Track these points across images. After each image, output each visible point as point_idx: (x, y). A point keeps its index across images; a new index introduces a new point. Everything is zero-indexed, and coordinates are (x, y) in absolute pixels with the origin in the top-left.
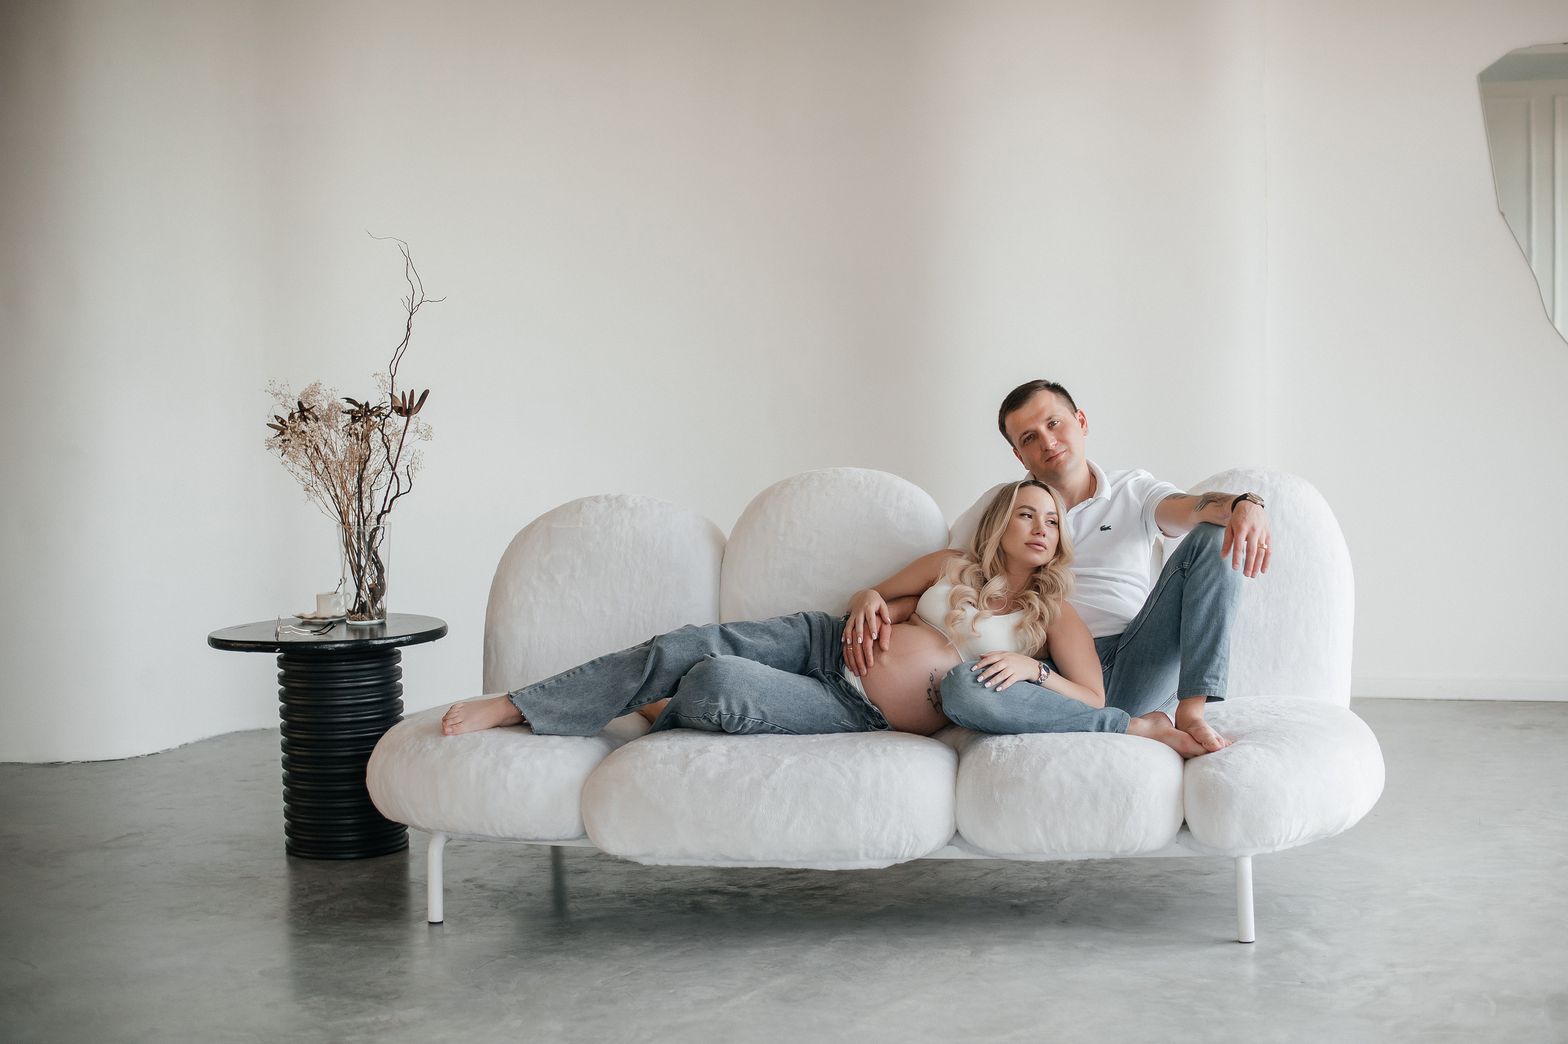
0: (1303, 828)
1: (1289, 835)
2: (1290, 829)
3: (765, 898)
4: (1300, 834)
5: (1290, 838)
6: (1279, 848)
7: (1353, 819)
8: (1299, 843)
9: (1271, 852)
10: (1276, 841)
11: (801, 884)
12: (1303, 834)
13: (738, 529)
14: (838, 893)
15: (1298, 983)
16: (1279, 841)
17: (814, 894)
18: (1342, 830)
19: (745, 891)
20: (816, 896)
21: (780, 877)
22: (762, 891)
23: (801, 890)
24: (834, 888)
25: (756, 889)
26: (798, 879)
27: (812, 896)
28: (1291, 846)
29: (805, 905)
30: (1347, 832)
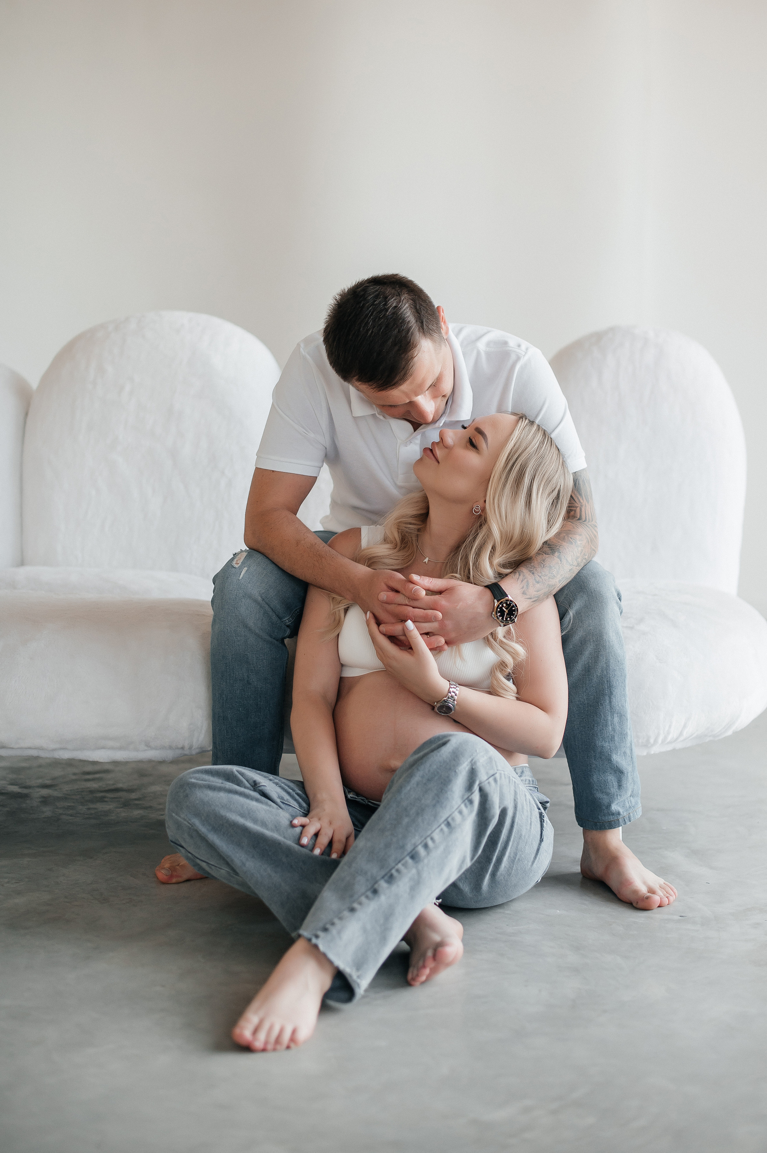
0: (685, 726)
1: (668, 733)
2: (670, 727)
3: (45, 801)
4: (681, 734)
5: (669, 738)
6: (655, 750)
7: (745, 719)
8: (678, 746)
9: (645, 754)
10: (652, 741)
11: (94, 785)
12: (685, 733)
13: (47, 378)
14: (133, 796)
15: (677, 917)
16: (656, 741)
17: (105, 797)
18: (730, 733)
19: (25, 791)
20: (106, 799)
21: (74, 777)
22: (45, 792)
23: (91, 792)
24: (130, 791)
25: (40, 790)
26: (93, 780)
27: (102, 800)
28: (669, 748)
29: (89, 809)
30: (736, 733)
